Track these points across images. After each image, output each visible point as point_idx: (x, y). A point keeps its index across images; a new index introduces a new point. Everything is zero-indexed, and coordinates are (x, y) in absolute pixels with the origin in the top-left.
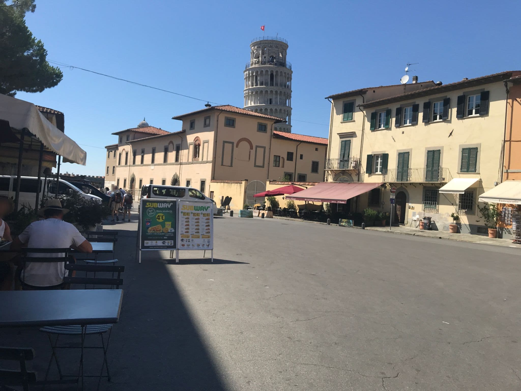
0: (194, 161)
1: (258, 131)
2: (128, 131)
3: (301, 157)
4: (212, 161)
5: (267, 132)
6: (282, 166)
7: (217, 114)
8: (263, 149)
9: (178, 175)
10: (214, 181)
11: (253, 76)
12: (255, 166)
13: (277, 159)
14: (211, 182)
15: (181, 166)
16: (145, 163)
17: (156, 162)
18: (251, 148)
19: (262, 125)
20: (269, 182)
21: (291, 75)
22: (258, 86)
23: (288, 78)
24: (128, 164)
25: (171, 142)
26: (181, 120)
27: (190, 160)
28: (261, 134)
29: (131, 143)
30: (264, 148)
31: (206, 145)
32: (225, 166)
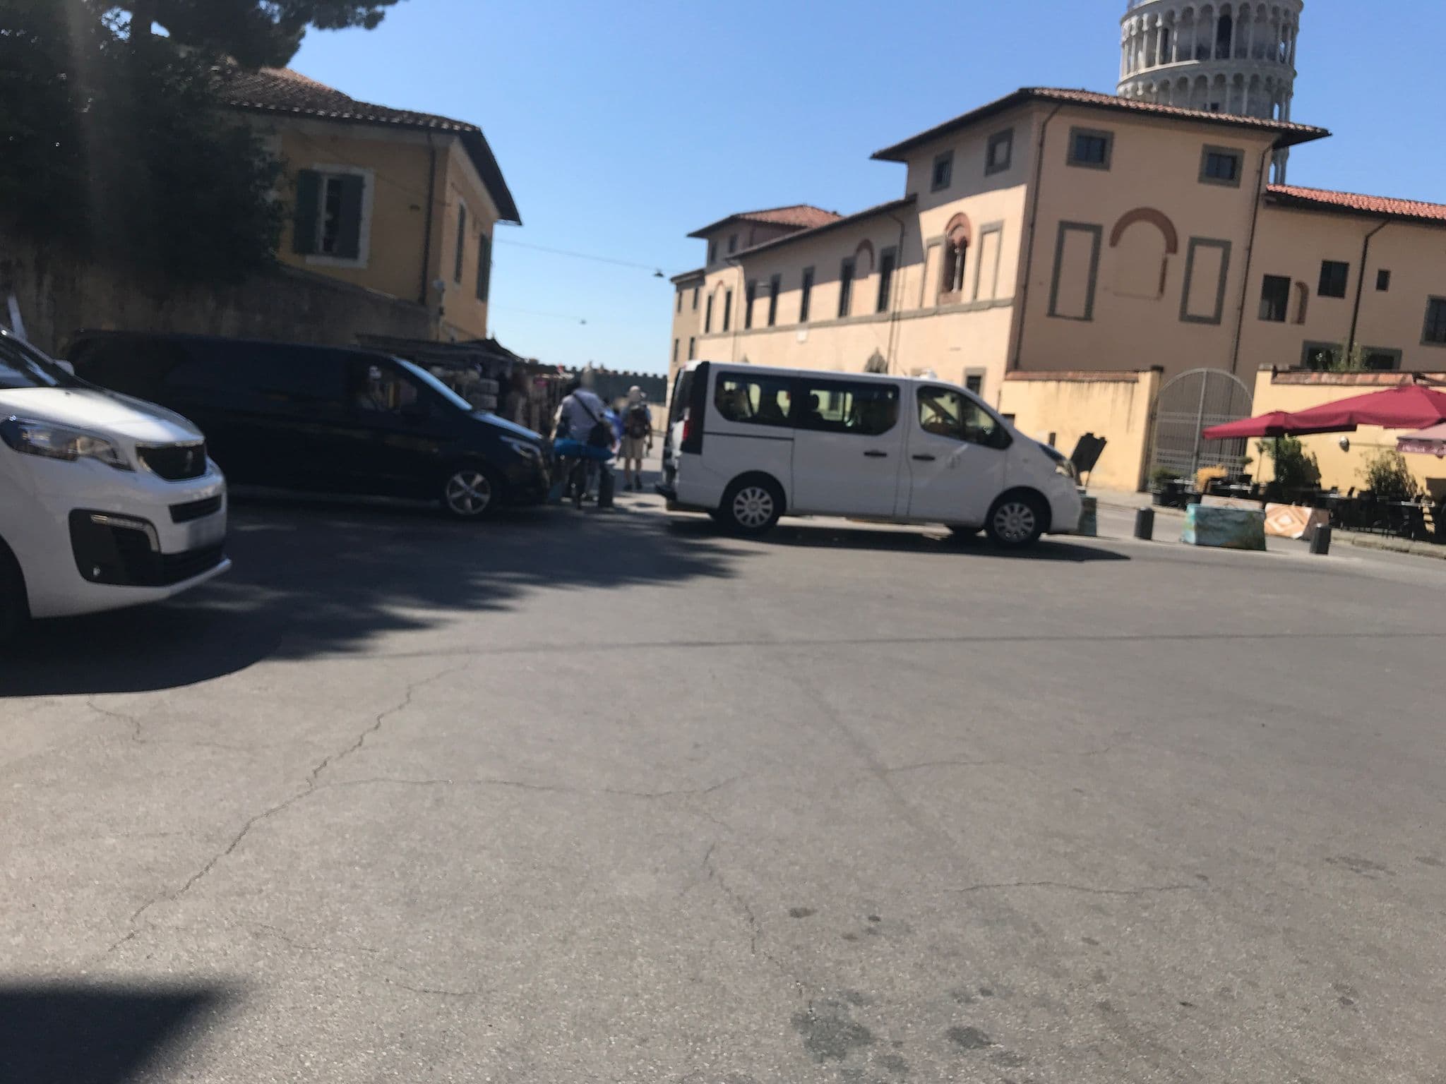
0: (944, 303)
1: (1201, 180)
2: (734, 221)
3: (1383, 281)
4: (1014, 299)
5: (1242, 182)
6: (1296, 317)
7: (1038, 117)
8: (1218, 253)
9: (885, 358)
10: (1018, 374)
11: (1153, 30)
12: (1185, 317)
13: (1276, 289)
14: (1006, 380)
15: (896, 323)
16: (780, 321)
17: (813, 317)
18: (1172, 247)
19: (1220, 156)
20: (1270, 374)
21: (1296, 17)
22: (1170, 61)
23: (1285, 29)
24: (732, 327)
25: (866, 245)
26: (902, 160)
27: (930, 302)
28: (1217, 192)
29: (743, 259)
30: (1226, 246)
31: (991, 239)
32: (1064, 317)
